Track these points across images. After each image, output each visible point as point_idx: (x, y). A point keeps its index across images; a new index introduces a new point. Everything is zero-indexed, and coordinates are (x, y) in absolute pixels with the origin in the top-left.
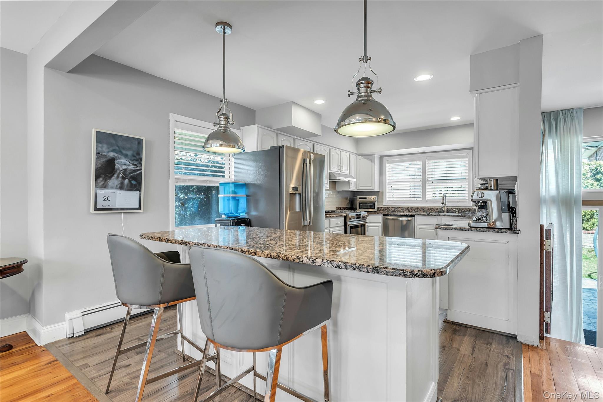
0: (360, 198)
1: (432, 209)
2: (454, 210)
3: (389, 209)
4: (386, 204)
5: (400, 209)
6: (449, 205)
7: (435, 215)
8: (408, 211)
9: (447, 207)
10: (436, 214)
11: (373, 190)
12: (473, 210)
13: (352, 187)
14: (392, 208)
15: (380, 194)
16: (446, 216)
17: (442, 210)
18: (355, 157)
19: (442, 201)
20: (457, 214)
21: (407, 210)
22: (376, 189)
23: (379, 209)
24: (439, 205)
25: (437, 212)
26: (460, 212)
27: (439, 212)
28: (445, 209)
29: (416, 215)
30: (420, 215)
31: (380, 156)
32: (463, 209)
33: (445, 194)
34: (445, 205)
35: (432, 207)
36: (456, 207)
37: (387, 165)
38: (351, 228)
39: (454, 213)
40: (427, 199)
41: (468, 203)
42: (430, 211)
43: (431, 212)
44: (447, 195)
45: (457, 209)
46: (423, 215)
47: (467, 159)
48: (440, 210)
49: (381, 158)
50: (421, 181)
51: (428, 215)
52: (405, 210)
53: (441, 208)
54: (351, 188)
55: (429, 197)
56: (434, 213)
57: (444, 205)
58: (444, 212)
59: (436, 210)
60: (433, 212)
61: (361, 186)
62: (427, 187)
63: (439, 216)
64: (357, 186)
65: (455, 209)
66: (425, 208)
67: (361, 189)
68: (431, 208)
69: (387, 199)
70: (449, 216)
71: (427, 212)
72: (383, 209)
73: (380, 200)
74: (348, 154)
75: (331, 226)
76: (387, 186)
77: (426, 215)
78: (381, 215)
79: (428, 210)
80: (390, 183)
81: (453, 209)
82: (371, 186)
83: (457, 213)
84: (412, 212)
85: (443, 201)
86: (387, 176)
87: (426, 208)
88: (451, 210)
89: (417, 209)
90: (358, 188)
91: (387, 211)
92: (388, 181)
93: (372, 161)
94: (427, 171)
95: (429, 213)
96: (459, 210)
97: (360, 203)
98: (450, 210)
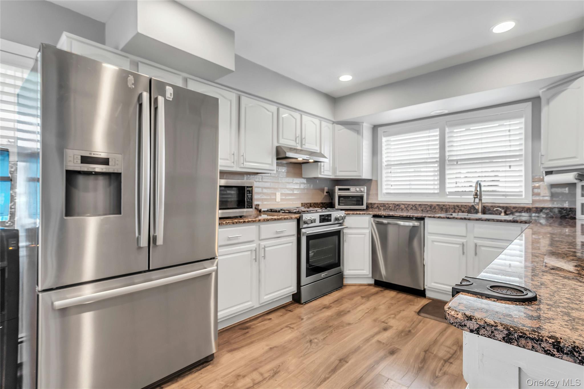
0: (340, 189)
1: (456, 207)
2: (497, 210)
3: (387, 206)
4: (381, 198)
5: (403, 207)
6: (487, 199)
7: (461, 219)
8: (416, 209)
9: (484, 204)
10: (463, 217)
11: (360, 176)
12: (535, 209)
13: (324, 172)
14: (391, 205)
15: (373, 184)
16: (482, 220)
17: (475, 208)
18: (330, 125)
19: (473, 193)
20: (503, 217)
21: (414, 208)
22: (366, 175)
23: (369, 206)
24: (469, 199)
25: (465, 212)
26: (508, 213)
27: (469, 212)
28: (479, 207)
29: (425, 217)
30: (434, 217)
31: (373, 127)
32: (514, 208)
33: (479, 182)
34: (480, 200)
35: (456, 204)
36: (501, 205)
37: (384, 139)
38: (310, 238)
39: (496, 214)
40: (448, 190)
41: (524, 197)
42: (452, 211)
43: (454, 212)
44: (483, 184)
45: (503, 208)
46: (439, 217)
47: (523, 120)
48: (471, 209)
49: (375, 128)
50: (437, 161)
51: (448, 218)
52: (412, 208)
53: (473, 206)
54: (322, 173)
55: (450, 187)
56: (459, 214)
57: (477, 200)
58: (477, 212)
59: (463, 209)
60: (458, 212)
61: (340, 171)
62: (447, 172)
63: (469, 219)
64: (334, 170)
65: (498, 207)
66: (444, 205)
67: (341, 175)
68: (454, 206)
69: (385, 191)
70: (488, 220)
71: (446, 211)
72: (377, 206)
73: (372, 192)
74: (317, 121)
75: (262, 237)
76: (384, 171)
77: (444, 218)
78: (369, 215)
79: (449, 208)
80: (389, 167)
81: (495, 207)
82: (357, 170)
83: (503, 214)
84: (422, 210)
85: (476, 193)
86: (384, 156)
87: (446, 205)
88: (492, 209)
89: (431, 206)
90: (336, 173)
91: (382, 209)
92: (384, 164)
93: (358, 132)
94: (447, 145)
95: (450, 213)
96: (507, 210)
97: (340, 197)
98: (489, 210)
